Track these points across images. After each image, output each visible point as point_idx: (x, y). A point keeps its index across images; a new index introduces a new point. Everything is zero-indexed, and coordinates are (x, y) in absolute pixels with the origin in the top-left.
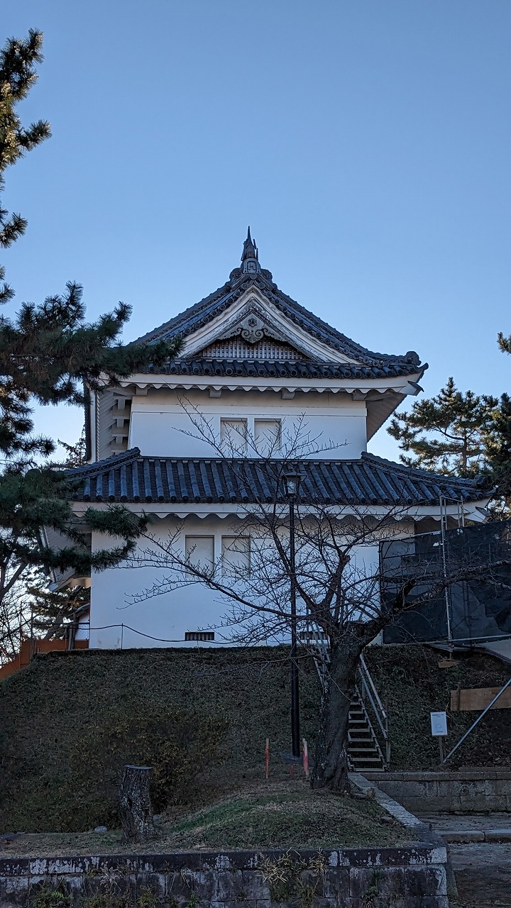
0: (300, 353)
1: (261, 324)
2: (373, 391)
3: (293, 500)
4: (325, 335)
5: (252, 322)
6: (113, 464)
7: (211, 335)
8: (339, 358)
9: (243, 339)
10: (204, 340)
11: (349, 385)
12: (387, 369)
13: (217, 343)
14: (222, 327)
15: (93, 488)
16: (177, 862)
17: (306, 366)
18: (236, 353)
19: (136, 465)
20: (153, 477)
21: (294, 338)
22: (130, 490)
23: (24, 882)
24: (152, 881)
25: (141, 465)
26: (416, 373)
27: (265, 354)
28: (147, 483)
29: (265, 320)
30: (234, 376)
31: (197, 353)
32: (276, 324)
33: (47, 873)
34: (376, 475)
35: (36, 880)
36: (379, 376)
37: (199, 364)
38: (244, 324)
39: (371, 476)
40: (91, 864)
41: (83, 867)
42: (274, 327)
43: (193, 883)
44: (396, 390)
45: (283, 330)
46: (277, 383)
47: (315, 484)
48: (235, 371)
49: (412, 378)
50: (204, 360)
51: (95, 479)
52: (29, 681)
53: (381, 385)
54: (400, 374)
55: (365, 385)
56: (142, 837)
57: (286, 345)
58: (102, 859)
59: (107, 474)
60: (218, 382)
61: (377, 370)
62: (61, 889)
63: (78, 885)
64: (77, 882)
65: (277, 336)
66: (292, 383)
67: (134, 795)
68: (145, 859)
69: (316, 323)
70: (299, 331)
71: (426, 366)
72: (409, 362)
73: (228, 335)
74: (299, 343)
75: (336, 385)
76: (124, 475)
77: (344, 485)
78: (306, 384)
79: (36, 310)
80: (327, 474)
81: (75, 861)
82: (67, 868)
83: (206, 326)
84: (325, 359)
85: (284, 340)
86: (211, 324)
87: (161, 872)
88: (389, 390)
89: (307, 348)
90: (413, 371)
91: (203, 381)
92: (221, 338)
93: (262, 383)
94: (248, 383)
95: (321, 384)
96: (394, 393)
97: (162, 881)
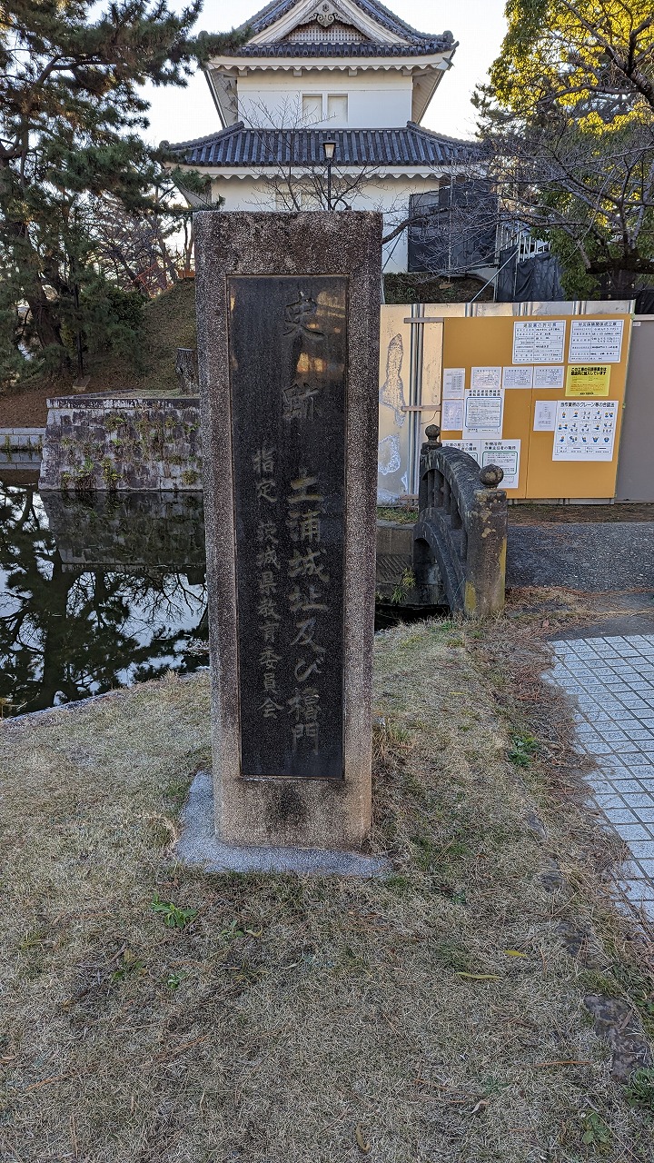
0: (363, 35)
1: (332, 9)
2: (416, 68)
3: (328, 163)
4: (382, 17)
5: (325, 8)
6: (224, 136)
7: (294, 21)
8: (392, 39)
9: (319, 24)
10: (288, 25)
11: (398, 62)
12: (427, 47)
13: (299, 28)
14: (302, 13)
15: (208, 155)
16: (186, 403)
17: (367, 47)
18: (313, 37)
19: (241, 136)
20: (251, 146)
21: (358, 21)
22: (233, 158)
23: (101, 412)
24: (173, 413)
25: (245, 135)
26: (449, 50)
27: (337, 37)
28: (246, 151)
29: (336, 6)
30: (309, 57)
31: (284, 38)
32: (344, 8)
33: (113, 407)
34: (415, 141)
35: (108, 411)
36: (421, 54)
37: (284, 47)
38: (319, 10)
39: (411, 141)
40: (138, 403)
41: (134, 405)
42: (342, 11)
43: (197, 415)
44: (434, 66)
45: (349, 14)
46: (342, 63)
47: (367, 149)
48: (309, 53)
49: (447, 54)
50: (289, 44)
51: (210, 148)
52: (171, 297)
53: (422, 61)
54: (437, 51)
55: (410, 62)
56: (190, 391)
57: (351, 27)
58: (144, 400)
59: (219, 144)
60: (298, 63)
61: (419, 48)
62: (121, 416)
63: (132, 415)
64: (131, 413)
65: (345, 20)
66: (354, 62)
67: (183, 366)
68: (168, 401)
69: (377, 7)
70: (362, 15)
71: (457, 44)
72: (445, 41)
73: (307, 20)
74: (362, 26)
75: (387, 62)
76: (231, 145)
77: (388, 150)
78: (364, 62)
79: (120, 7)
80: (378, 140)
81: (129, 401)
82: (124, 405)
83: (289, 13)
84: (382, 40)
85: (350, 23)
86: (293, 10)
87: (179, 409)
88: (429, 66)
89: (368, 30)
90: (447, 49)
91: (286, 63)
92: (302, 23)
93: (331, 63)
94: (320, 63)
95: (376, 62)
96: (433, 69)
97: (179, 413)
